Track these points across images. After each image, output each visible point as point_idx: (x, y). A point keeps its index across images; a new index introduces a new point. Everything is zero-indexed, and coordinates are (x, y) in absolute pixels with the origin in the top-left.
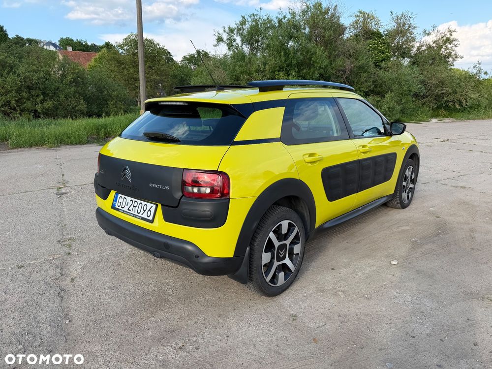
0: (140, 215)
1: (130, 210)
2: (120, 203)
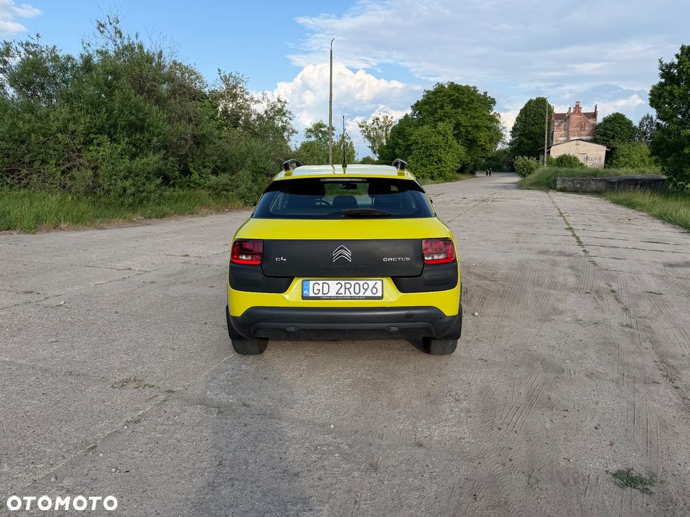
0: (361, 295)
1: (341, 294)
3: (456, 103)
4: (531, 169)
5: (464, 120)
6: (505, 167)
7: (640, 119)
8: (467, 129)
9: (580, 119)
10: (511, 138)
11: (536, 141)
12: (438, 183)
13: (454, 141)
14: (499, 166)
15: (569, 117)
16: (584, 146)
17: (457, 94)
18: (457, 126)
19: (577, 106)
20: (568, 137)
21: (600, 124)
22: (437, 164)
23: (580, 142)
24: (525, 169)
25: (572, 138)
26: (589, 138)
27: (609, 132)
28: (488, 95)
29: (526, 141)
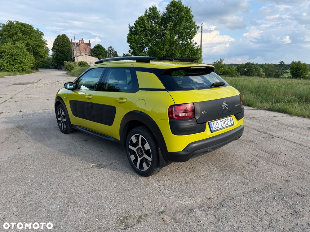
0: (228, 125)
1: (223, 126)
2: (216, 126)
3: (24, 33)
4: (73, 67)
5: (31, 42)
6: (51, 66)
7: (108, 48)
8: (33, 47)
9: (84, 46)
10: (52, 52)
11: (65, 55)
12: (24, 74)
13: (28, 52)
14: (48, 66)
15: (80, 44)
16: (89, 58)
17: (24, 28)
18: (27, 44)
19: (82, 40)
20: (81, 54)
21: (93, 49)
22: (20, 64)
23: (87, 56)
24: (70, 67)
25: (82, 54)
26: (89, 54)
27: (97, 52)
28: (39, 30)
29: (60, 54)
